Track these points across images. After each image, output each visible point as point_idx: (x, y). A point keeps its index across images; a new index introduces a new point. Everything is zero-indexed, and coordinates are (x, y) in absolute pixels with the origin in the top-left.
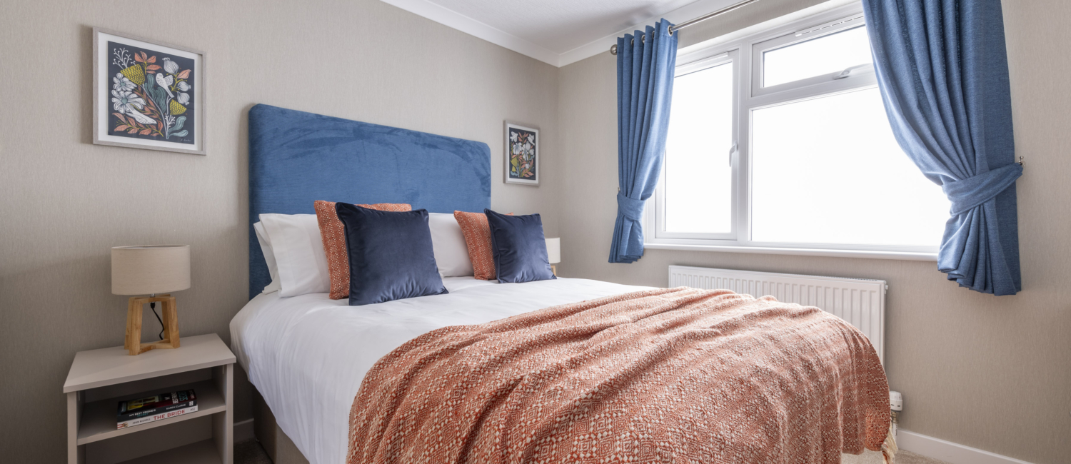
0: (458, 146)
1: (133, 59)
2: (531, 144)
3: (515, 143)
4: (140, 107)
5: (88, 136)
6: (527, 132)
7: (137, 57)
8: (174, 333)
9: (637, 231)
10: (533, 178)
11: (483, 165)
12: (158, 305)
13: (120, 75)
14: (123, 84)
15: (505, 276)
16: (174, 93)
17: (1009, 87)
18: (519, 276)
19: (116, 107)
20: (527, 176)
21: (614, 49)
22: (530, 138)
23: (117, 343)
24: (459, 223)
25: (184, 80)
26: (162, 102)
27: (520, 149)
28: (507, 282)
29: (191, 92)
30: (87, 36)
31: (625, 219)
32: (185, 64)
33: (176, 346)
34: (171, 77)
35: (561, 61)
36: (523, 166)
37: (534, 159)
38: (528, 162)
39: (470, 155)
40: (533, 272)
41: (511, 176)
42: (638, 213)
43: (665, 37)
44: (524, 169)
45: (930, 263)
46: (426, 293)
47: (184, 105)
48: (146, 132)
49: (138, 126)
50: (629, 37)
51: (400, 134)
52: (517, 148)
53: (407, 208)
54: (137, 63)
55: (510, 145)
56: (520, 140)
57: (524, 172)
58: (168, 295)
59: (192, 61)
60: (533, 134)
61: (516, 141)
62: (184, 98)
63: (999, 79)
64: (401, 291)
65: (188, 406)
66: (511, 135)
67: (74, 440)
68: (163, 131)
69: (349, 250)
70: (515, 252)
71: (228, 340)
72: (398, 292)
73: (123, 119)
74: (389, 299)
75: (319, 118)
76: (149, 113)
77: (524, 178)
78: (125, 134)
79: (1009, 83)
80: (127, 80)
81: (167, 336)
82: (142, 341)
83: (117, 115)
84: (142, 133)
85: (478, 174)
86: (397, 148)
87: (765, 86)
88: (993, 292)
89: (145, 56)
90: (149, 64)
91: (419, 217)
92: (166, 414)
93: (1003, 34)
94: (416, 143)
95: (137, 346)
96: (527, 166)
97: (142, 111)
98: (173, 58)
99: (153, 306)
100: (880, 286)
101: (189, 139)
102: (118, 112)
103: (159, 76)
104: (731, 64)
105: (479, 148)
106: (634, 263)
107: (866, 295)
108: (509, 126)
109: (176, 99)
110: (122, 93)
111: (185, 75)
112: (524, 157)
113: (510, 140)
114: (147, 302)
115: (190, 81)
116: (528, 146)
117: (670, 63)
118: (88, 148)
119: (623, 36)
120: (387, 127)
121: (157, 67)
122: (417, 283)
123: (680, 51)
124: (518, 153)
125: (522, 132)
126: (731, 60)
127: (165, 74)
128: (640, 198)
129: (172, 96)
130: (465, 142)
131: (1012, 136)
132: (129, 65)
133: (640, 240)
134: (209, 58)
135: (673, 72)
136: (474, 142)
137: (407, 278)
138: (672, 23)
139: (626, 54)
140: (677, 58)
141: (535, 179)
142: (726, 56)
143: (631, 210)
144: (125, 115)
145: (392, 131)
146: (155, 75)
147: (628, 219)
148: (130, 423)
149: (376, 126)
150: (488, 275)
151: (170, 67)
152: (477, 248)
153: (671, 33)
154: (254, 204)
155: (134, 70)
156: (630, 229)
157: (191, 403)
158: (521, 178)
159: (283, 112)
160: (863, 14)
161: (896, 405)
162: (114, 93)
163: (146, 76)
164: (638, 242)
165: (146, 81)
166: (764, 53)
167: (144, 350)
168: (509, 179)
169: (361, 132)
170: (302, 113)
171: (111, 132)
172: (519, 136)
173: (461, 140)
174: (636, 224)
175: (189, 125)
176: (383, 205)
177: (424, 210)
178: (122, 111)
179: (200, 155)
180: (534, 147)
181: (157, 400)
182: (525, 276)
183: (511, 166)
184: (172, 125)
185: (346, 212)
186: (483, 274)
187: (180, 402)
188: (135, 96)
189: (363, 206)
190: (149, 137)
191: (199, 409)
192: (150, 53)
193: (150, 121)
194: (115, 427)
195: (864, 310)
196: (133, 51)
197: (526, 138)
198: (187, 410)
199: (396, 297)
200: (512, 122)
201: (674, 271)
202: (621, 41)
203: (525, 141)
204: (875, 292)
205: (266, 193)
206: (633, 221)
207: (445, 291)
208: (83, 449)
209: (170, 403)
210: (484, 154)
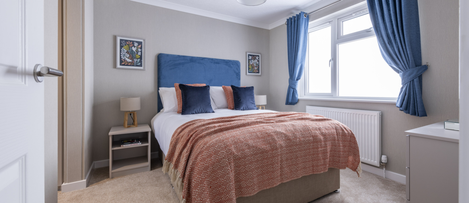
0: (227, 63)
1: (126, 43)
2: (258, 60)
3: (251, 60)
4: (128, 57)
5: (115, 66)
6: (256, 55)
7: (127, 43)
8: (136, 123)
9: (295, 93)
10: (258, 72)
11: (237, 69)
12: (132, 114)
13: (123, 48)
14: (124, 51)
15: (237, 108)
16: (137, 52)
17: (420, 36)
18: (242, 108)
19: (122, 58)
20: (256, 72)
21: (286, 23)
22: (257, 58)
23: (122, 125)
24: (224, 90)
25: (139, 48)
26: (134, 55)
27: (253, 62)
28: (237, 110)
29: (141, 52)
30: (115, 38)
31: (291, 88)
32: (140, 43)
33: (137, 126)
34: (136, 47)
35: (270, 27)
36: (254, 68)
37: (259, 66)
38: (256, 67)
39: (232, 65)
40: (247, 107)
41: (249, 72)
42: (295, 85)
43: (303, 18)
44: (254, 69)
45: (394, 104)
46: (206, 112)
47: (139, 55)
48: (129, 64)
49: (127, 62)
50: (291, 19)
51: (206, 59)
52: (251, 62)
53: (205, 85)
54: (127, 44)
55: (248, 61)
56: (253, 59)
57: (255, 71)
58: (135, 111)
59: (142, 42)
60: (258, 56)
61: (251, 59)
62: (139, 53)
63: (416, 33)
64: (198, 111)
65: (138, 143)
66: (249, 57)
67: (111, 149)
68: (134, 63)
69: (182, 98)
70: (240, 100)
71: (151, 126)
72: (197, 112)
73: (124, 61)
74: (194, 114)
75: (179, 56)
76: (130, 58)
77: (255, 73)
78: (124, 65)
79: (420, 34)
80: (125, 50)
81: (134, 124)
82: (128, 125)
83: (122, 60)
84: (128, 64)
85: (235, 72)
86: (205, 64)
87: (344, 35)
88: (418, 116)
89: (129, 42)
90: (130, 44)
91: (206, 88)
92: (133, 144)
93: (418, 15)
94: (211, 62)
95: (126, 126)
96: (256, 68)
97: (128, 58)
98: (137, 42)
99: (131, 114)
100: (378, 114)
101: (141, 66)
102: (122, 59)
103: (133, 47)
104: (331, 26)
105: (235, 63)
106: (295, 105)
107: (373, 117)
108: (248, 54)
109: (137, 54)
110: (123, 53)
111: (140, 46)
112: (254, 65)
113: (249, 59)
114: (129, 113)
115: (141, 48)
116: (256, 61)
117: (306, 28)
118: (115, 70)
119: (288, 18)
120: (201, 58)
121: (132, 45)
122: (203, 109)
123: (310, 23)
124: (252, 63)
125: (254, 56)
126: (331, 25)
127: (135, 47)
128: (296, 80)
129: (136, 53)
130: (230, 61)
131: (421, 55)
132: (125, 45)
133: (296, 96)
134: (146, 41)
135: (307, 31)
136: (234, 61)
137: (200, 107)
138: (306, 12)
139: (289, 25)
140: (309, 26)
141: (259, 73)
142: (328, 23)
143: (293, 84)
144: (124, 60)
145: (203, 59)
146: (132, 47)
147: (292, 88)
148: (124, 145)
149: (198, 57)
150: (232, 108)
151: (136, 44)
152: (229, 99)
153: (305, 17)
154: (159, 83)
155: (126, 47)
156: (292, 92)
157: (139, 142)
158: (253, 73)
159: (168, 55)
160: (368, 9)
161: (384, 160)
162: (121, 53)
163: (129, 48)
164: (295, 97)
165: (130, 49)
166: (343, 22)
167: (128, 127)
168: (248, 73)
169: (193, 60)
170: (173, 55)
171: (121, 65)
172: (252, 57)
173: (228, 60)
174: (295, 90)
175: (141, 62)
176: (196, 84)
177: (208, 86)
178: (123, 59)
179: (144, 70)
180: (259, 61)
181: (131, 140)
182: (244, 108)
183: (249, 68)
184: (136, 62)
185: (182, 87)
186: (231, 107)
187: (137, 141)
188: (127, 54)
189: (187, 85)
190: (130, 65)
191: (142, 144)
192: (131, 41)
193: (131, 61)
194: (120, 146)
195: (372, 123)
196: (126, 41)
197: (255, 58)
198: (138, 144)
199: (196, 113)
200: (249, 52)
201: (308, 108)
202: (288, 20)
203: (255, 59)
204: (376, 116)
205: (162, 81)
206: (294, 89)
207: (214, 112)
208: (113, 151)
209: (134, 141)
210: (237, 65)
